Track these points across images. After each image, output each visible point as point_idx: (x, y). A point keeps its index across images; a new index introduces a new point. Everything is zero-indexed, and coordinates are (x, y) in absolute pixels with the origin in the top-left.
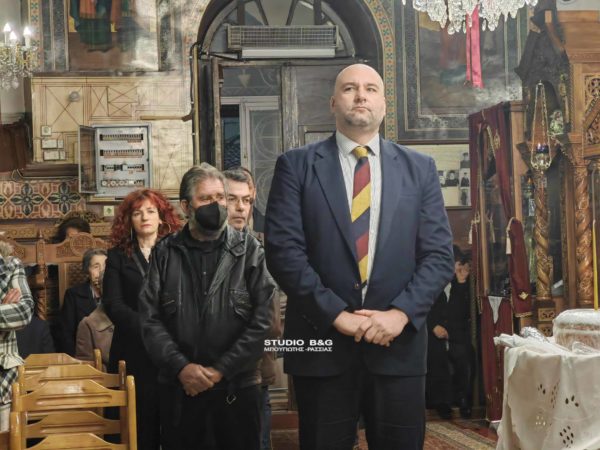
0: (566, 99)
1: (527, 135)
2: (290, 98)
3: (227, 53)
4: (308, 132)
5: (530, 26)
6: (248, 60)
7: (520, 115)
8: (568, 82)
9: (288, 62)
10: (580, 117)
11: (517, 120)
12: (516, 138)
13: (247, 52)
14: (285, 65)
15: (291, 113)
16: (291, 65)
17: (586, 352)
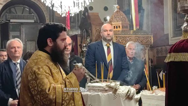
0: (91, 34)
1: (82, 42)
2: (23, 32)
3: (6, 20)
4: (27, 41)
5: (82, 16)
6: (12, 22)
7: (80, 37)
8: (91, 30)
9: (22, 23)
10: (94, 38)
11: (79, 39)
12: (79, 43)
13: (12, 21)
14: (21, 24)
15: (23, 36)
16: (23, 24)
17: (94, 93)
